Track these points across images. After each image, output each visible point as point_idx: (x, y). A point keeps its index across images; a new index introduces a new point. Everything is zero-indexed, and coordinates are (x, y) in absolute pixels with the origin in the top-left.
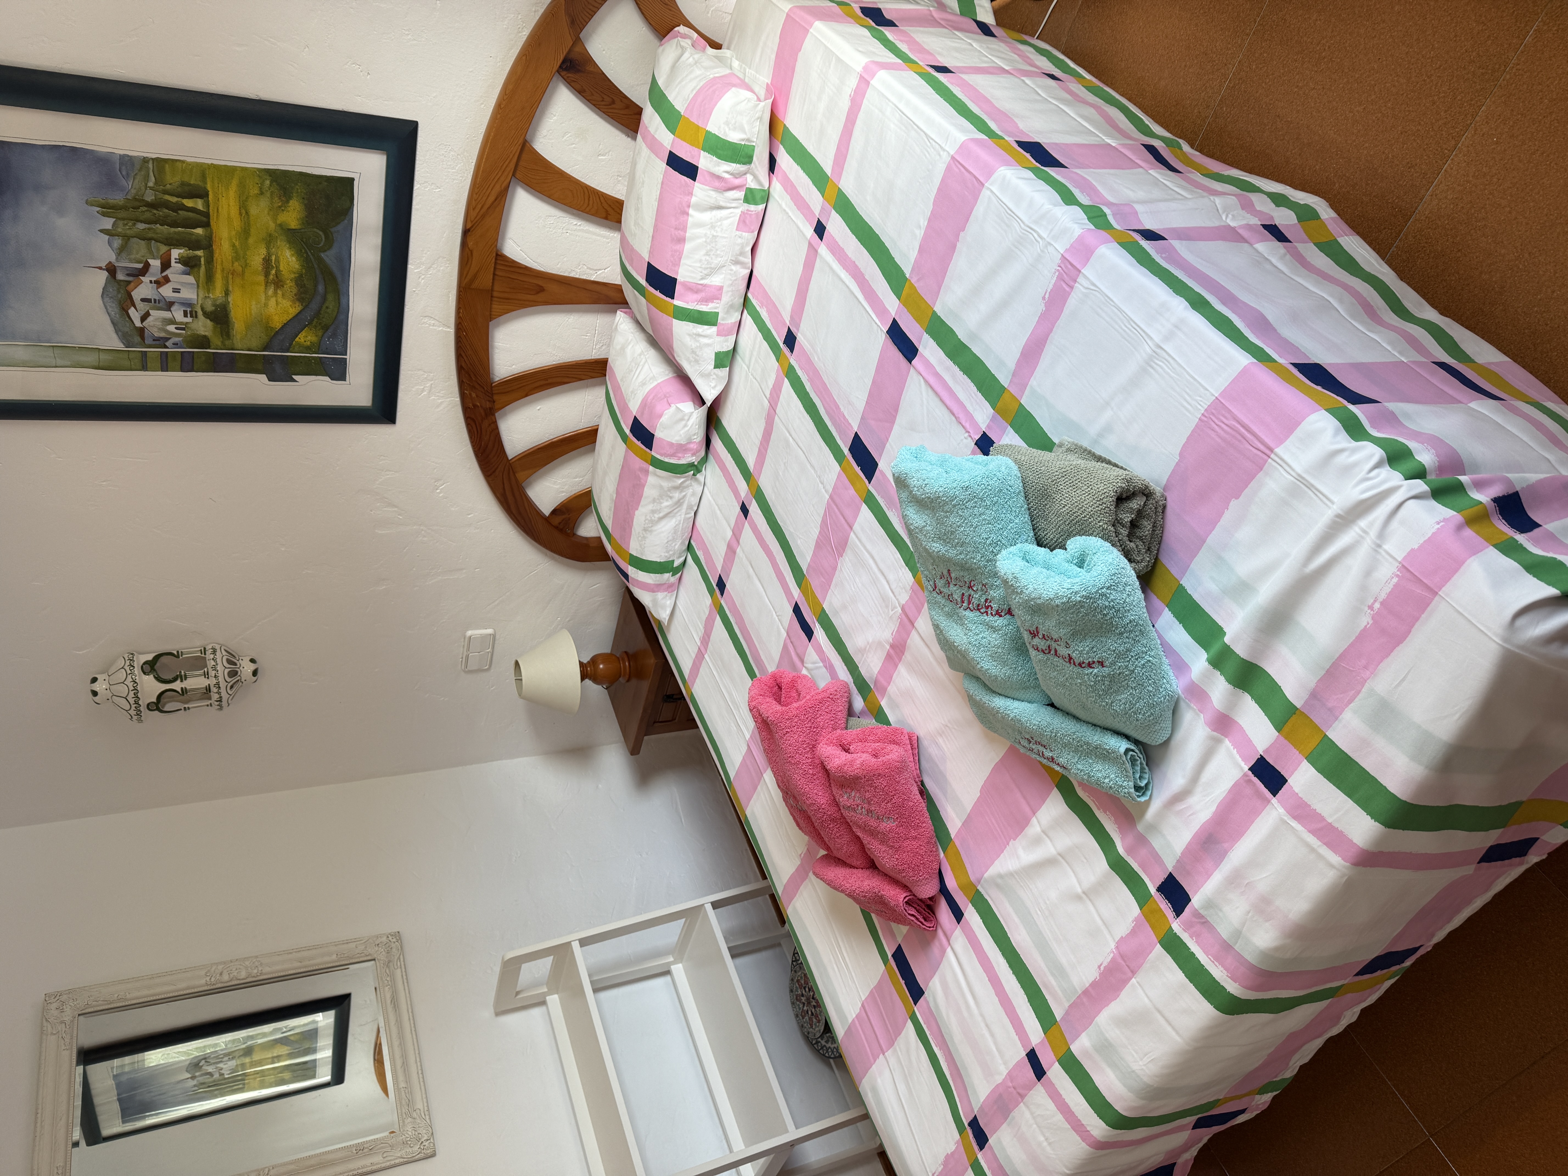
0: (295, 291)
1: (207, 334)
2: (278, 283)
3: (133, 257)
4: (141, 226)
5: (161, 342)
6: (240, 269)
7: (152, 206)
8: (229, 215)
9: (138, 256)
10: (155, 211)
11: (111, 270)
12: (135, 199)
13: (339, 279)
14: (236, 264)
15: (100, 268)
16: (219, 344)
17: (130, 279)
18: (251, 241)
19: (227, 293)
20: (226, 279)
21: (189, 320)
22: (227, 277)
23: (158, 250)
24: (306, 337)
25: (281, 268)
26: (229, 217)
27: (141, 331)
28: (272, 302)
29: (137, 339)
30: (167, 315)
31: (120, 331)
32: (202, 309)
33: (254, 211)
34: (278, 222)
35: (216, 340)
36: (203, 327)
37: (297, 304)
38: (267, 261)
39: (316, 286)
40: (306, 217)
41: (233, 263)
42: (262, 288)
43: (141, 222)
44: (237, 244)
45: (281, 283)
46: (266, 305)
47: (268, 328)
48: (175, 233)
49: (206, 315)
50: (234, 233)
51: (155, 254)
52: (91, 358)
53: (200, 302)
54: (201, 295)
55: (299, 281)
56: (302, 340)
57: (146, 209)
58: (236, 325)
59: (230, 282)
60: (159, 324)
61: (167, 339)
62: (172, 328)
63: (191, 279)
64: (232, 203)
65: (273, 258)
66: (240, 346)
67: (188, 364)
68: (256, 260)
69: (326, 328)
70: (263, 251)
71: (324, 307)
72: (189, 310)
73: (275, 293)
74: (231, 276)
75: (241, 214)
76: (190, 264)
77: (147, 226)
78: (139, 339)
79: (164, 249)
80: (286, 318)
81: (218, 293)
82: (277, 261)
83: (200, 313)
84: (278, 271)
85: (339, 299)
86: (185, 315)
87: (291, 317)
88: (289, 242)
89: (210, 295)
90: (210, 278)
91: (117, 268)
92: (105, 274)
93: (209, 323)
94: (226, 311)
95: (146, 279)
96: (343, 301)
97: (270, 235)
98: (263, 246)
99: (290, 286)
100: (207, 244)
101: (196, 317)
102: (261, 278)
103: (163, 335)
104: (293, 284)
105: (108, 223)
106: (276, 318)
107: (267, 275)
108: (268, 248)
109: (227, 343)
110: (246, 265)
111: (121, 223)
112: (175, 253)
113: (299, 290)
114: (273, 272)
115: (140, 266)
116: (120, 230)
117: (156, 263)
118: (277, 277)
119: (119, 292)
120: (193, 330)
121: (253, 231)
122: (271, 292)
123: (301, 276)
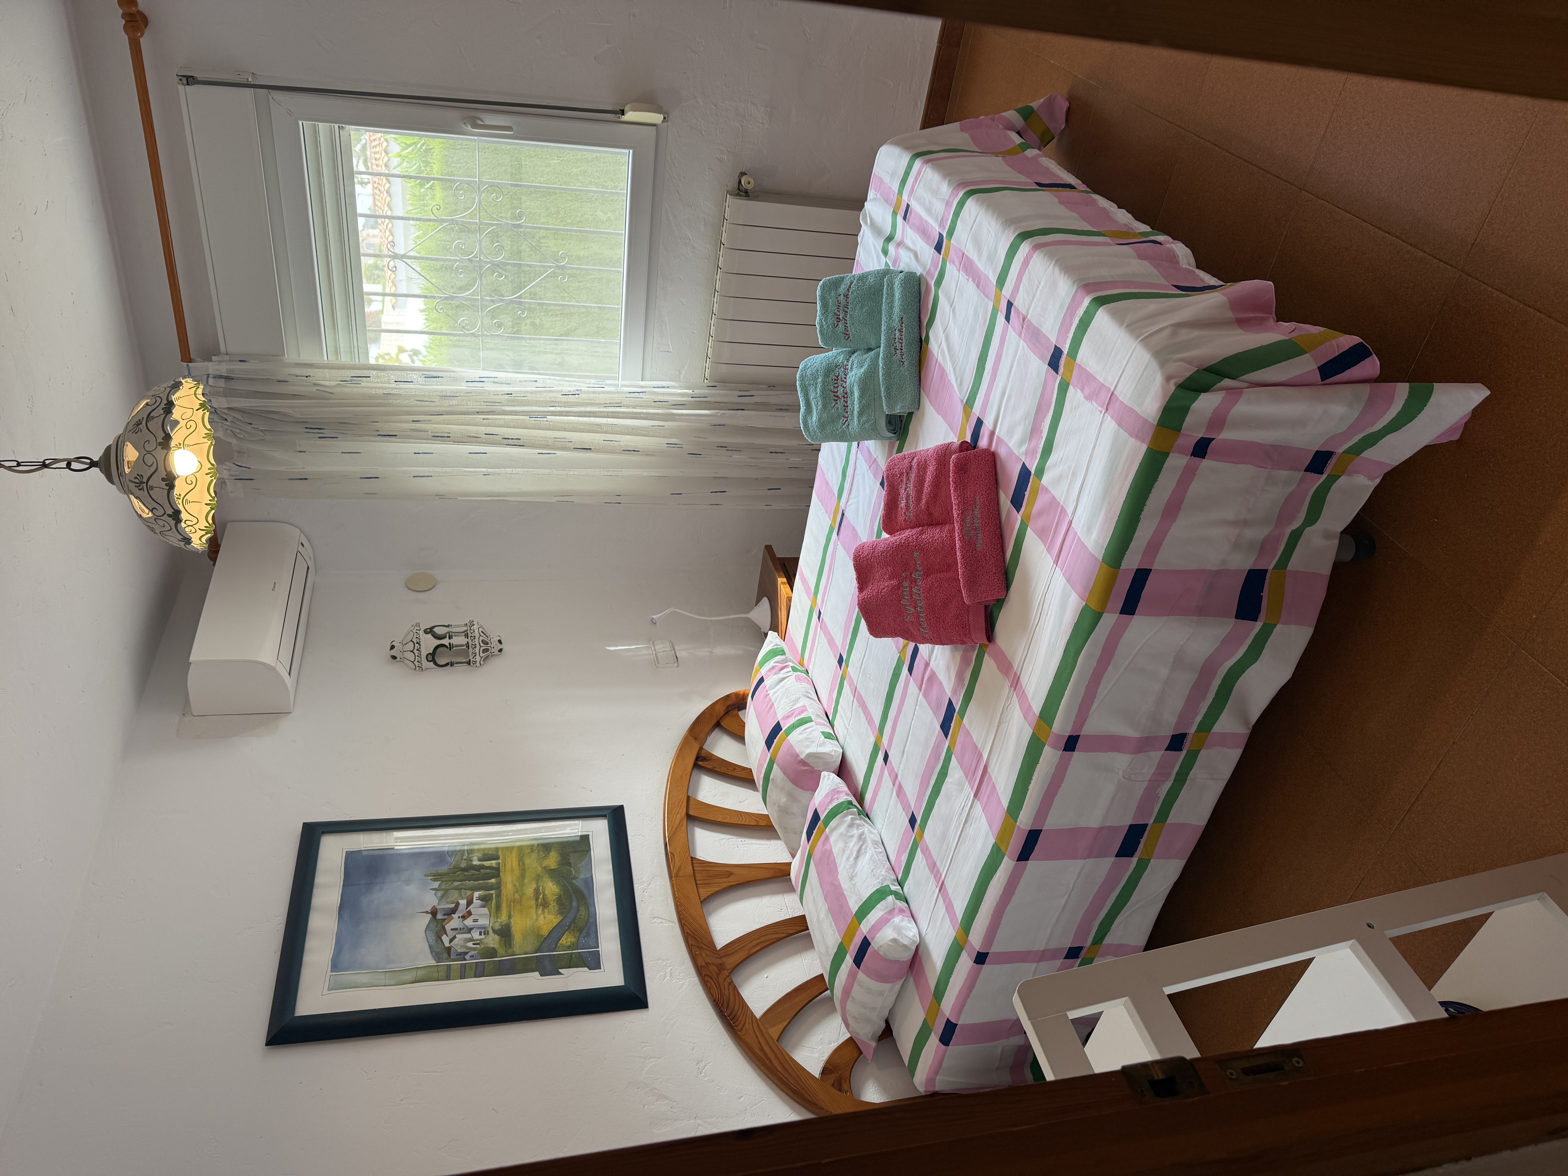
0: (557, 908)
1: (495, 946)
2: (545, 905)
3: (449, 900)
4: (456, 883)
5: (462, 956)
6: (519, 897)
7: (464, 870)
8: (512, 865)
9: (452, 899)
10: (466, 873)
11: (434, 913)
12: (455, 868)
13: (587, 895)
14: (516, 894)
15: (427, 912)
16: (504, 952)
17: (446, 917)
18: (526, 881)
19: (510, 917)
20: (509, 906)
21: (483, 936)
22: (510, 905)
23: (466, 894)
24: (567, 939)
25: (546, 893)
26: (512, 868)
27: (449, 950)
28: (542, 917)
29: (445, 955)
30: (468, 936)
31: (434, 951)
32: (492, 928)
33: (527, 861)
34: (543, 866)
35: (501, 951)
36: (493, 941)
37: (559, 916)
38: (537, 891)
39: (571, 903)
40: (561, 860)
41: (514, 895)
42: (534, 910)
43: (457, 881)
44: (517, 884)
45: (547, 905)
46: (537, 920)
47: (539, 936)
48: (477, 884)
49: (495, 932)
50: (515, 878)
51: (464, 896)
52: (410, 976)
53: (491, 925)
54: (492, 921)
55: (559, 901)
56: (564, 942)
57: (460, 872)
58: (516, 937)
59: (512, 909)
60: (461, 942)
61: (466, 953)
62: (470, 944)
63: (485, 911)
64: (514, 859)
65: (541, 888)
66: (518, 952)
67: (480, 972)
68: (530, 890)
69: (581, 930)
70: (534, 886)
71: (578, 915)
72: (483, 931)
73: (543, 910)
74: (512, 904)
75: (519, 865)
76: (485, 900)
77: (460, 883)
78: (447, 955)
79: (469, 893)
80: (551, 927)
81: (504, 918)
82: (544, 889)
83: (491, 931)
84: (544, 895)
85: (588, 909)
86: (480, 934)
87: (555, 925)
88: (551, 877)
89: (499, 920)
90: (498, 908)
91: (438, 910)
92: (430, 916)
93: (497, 937)
94: (509, 927)
95: (455, 916)
96: (592, 909)
97: (538, 876)
98: (534, 883)
99: (553, 906)
100: (498, 887)
101: (488, 934)
102: (533, 902)
103: (464, 950)
104: (555, 904)
105: (436, 885)
106: (544, 927)
107: (537, 899)
108: (537, 884)
109: (509, 951)
110: (523, 894)
111: (444, 884)
112: (476, 894)
113: (560, 908)
114: (541, 896)
115: (453, 906)
116: (443, 887)
117: (463, 902)
118: (544, 900)
119: (437, 926)
120: (485, 944)
121: (527, 875)
122: (540, 912)
123: (560, 897)
